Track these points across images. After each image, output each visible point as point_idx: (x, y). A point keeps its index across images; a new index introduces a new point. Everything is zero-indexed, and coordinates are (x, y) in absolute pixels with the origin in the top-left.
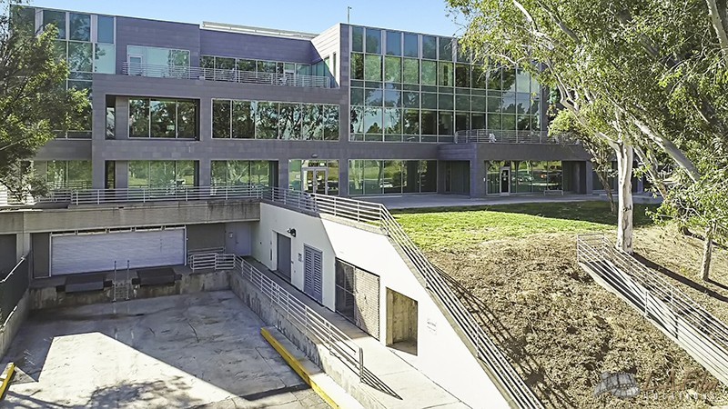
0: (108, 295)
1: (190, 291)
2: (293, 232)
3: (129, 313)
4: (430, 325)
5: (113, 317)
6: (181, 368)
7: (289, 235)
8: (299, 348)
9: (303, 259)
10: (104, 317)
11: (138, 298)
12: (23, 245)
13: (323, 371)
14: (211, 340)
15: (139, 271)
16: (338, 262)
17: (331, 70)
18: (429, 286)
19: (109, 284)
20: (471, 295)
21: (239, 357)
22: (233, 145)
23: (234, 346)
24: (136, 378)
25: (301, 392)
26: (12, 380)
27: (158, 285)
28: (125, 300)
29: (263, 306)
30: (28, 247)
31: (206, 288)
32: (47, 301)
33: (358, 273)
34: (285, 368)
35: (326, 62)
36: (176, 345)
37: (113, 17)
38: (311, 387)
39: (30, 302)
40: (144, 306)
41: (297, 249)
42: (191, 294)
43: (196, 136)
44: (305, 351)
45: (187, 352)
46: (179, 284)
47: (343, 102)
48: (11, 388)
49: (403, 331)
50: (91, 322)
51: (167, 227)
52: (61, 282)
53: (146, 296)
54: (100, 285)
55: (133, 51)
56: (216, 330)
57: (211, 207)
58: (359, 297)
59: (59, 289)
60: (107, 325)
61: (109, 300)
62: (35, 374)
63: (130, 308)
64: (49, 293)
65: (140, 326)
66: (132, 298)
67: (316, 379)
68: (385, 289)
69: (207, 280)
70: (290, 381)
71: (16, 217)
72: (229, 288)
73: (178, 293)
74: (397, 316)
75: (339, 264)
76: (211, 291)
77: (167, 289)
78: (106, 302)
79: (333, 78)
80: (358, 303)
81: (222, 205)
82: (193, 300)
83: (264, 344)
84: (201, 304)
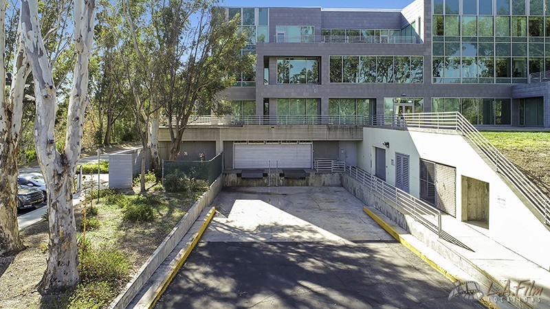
0: (265, 182)
1: (316, 185)
2: (387, 144)
3: (277, 192)
4: (500, 201)
5: (268, 194)
6: (309, 222)
7: (384, 147)
8: (391, 219)
9: (394, 163)
10: (262, 193)
11: (283, 186)
12: (220, 148)
13: (409, 233)
14: (329, 210)
15: (283, 169)
16: (422, 162)
17: (417, 31)
18: (499, 170)
19: (265, 175)
20: (541, 182)
21: (348, 221)
22: (343, 87)
23: (344, 215)
24: (282, 223)
25: (392, 244)
26: (214, 215)
27: (295, 179)
28: (275, 186)
29: (365, 193)
30: (222, 150)
31: (326, 184)
32: (232, 182)
33: (438, 168)
34: (380, 230)
35: (413, 25)
36: (307, 211)
37: (267, 8)
38: (400, 242)
39: (223, 182)
40: (286, 190)
41: (390, 156)
42: (317, 187)
43: (319, 82)
44: (396, 221)
45: (313, 215)
46: (308, 179)
47: (426, 54)
48: (214, 219)
49: (477, 213)
50: (256, 195)
51: (301, 141)
52: (239, 172)
53: (288, 185)
54: (261, 175)
55: (279, 30)
56: (333, 206)
57: (329, 129)
58: (439, 186)
59: (239, 175)
60: (265, 197)
61: (266, 185)
62: (226, 214)
63: (278, 190)
64: (233, 177)
65: (284, 200)
66: (279, 185)
67: (404, 237)
68: (460, 177)
69: (326, 178)
70: (384, 237)
71: (216, 131)
72: (341, 185)
73: (307, 185)
74: (472, 200)
75: (422, 163)
76: (329, 186)
77: (301, 182)
78: (265, 186)
79: (418, 37)
80: (438, 190)
81: (336, 128)
82: (317, 189)
83: (365, 216)
84: (323, 192)
